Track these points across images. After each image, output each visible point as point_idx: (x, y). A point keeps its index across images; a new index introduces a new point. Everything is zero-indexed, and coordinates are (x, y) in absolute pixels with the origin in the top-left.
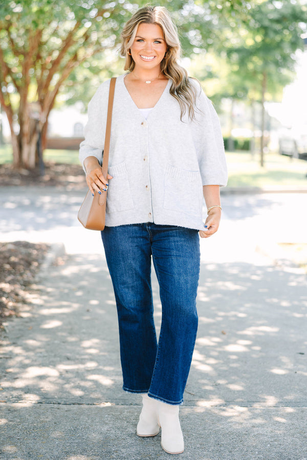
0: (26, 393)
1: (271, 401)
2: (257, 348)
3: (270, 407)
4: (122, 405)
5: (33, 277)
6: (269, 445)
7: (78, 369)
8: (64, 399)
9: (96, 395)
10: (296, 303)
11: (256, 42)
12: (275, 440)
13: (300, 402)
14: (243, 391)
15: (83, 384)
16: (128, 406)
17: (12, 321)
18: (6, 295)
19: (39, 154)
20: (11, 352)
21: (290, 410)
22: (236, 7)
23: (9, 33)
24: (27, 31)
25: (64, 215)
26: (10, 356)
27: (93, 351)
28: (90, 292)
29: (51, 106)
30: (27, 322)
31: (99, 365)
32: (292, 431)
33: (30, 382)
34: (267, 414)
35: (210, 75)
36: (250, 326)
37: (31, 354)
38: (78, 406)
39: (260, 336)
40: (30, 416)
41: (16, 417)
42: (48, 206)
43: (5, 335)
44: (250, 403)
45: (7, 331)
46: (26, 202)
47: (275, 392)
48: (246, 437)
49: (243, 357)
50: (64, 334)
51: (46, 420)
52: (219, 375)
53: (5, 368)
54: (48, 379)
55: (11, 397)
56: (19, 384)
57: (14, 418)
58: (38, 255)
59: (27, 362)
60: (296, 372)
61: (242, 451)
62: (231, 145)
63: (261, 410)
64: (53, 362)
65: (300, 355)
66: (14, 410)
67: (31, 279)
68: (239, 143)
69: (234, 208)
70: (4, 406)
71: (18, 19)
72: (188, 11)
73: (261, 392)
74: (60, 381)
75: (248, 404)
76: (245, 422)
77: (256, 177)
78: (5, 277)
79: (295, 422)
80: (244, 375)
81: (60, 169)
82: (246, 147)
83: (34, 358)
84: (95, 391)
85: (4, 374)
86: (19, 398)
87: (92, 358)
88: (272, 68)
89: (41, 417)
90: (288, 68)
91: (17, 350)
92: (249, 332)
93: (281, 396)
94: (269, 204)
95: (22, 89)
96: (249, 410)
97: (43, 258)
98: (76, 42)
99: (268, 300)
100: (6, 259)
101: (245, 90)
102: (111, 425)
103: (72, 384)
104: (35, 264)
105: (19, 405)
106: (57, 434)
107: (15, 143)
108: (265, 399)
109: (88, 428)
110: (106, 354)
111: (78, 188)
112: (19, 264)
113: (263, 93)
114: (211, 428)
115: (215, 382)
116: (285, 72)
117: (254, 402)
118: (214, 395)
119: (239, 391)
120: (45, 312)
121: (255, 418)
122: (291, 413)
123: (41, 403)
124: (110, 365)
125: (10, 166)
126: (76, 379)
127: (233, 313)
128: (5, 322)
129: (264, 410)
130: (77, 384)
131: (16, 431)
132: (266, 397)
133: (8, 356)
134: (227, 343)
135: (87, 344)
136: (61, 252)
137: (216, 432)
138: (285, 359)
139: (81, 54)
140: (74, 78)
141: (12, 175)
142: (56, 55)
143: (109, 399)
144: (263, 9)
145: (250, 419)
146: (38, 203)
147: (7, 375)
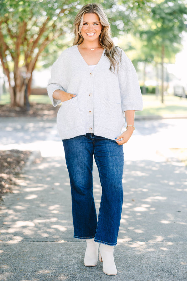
0: (15, 236)
1: (159, 239)
2: (153, 209)
3: (158, 242)
4: (71, 241)
5: (21, 169)
6: (156, 263)
7: (46, 222)
8: (37, 239)
9: (56, 236)
10: (178, 183)
11: (157, 27)
12: (160, 260)
13: (176, 239)
14: (142, 233)
15: (48, 230)
16: (74, 242)
17: (7, 195)
18: (4, 181)
19: (26, 98)
20: (7, 213)
21: (170, 243)
22: (141, 5)
23: (8, 25)
24: (18, 23)
25: (41, 134)
26: (6, 215)
27: (55, 212)
28: (54, 179)
29: (33, 69)
30: (16, 196)
31: (59, 219)
32: (170, 255)
33: (17, 230)
34: (156, 246)
35: (131, 48)
36: (150, 196)
37: (19, 214)
38: (45, 242)
39: (155, 202)
40: (16, 248)
41: (8, 249)
42: (32, 129)
43: (4, 203)
44: (147, 240)
45: (5, 201)
46: (19, 126)
47: (161, 233)
48: (143, 258)
49: (144, 214)
50: (38, 202)
51: (26, 250)
52: (129, 224)
53: (2, 222)
54: (28, 228)
55: (6, 238)
56: (11, 231)
57: (7, 249)
58: (24, 157)
59: (16, 218)
60: (175, 222)
61: (140, 266)
62: (144, 90)
63: (152, 243)
64: (31, 218)
65: (178, 213)
66: (8, 245)
67: (20, 171)
68: (149, 89)
69: (145, 129)
70: (2, 243)
71: (13, 16)
72: (115, 9)
73: (153, 233)
74: (35, 229)
75: (146, 240)
76: (143, 250)
77: (159, 109)
78: (4, 170)
79: (172, 250)
80: (144, 224)
81: (39, 107)
82: (153, 91)
83: (20, 216)
84: (55, 234)
85: (2, 225)
86: (11, 239)
87: (54, 216)
88: (167, 43)
89: (23, 249)
90: (177, 42)
91: (10, 212)
92: (149, 200)
93: (165, 236)
94: (166, 125)
95: (15, 59)
96: (146, 244)
97: (27, 159)
98: (48, 29)
99: (162, 182)
100: (5, 160)
101: (152, 57)
102: (63, 253)
103: (42, 230)
104: (22, 163)
105: (11, 242)
106: (32, 258)
107: (12, 91)
108: (156, 238)
109: (50, 255)
110: (63, 213)
111: (50, 118)
112: (12, 163)
113: (162, 58)
114: (122, 254)
115: (126, 228)
116: (175, 45)
117: (149, 239)
118: (126, 235)
119: (140, 233)
120: (28, 190)
121: (149, 248)
122: (170, 246)
123: (23, 241)
124: (65, 219)
125: (9, 105)
126: (44, 228)
127: (140, 189)
128: (4, 196)
129: (155, 243)
130: (44, 230)
131: (8, 257)
132: (156, 237)
133: (4, 215)
134: (135, 206)
135: (52, 208)
136: (39, 156)
137: (125, 256)
138: (169, 215)
139: (51, 36)
140: (47, 51)
141: (10, 111)
142: (36, 37)
143: (63, 238)
144: (162, 7)
145: (146, 249)
146: (26, 127)
147: (4, 226)
